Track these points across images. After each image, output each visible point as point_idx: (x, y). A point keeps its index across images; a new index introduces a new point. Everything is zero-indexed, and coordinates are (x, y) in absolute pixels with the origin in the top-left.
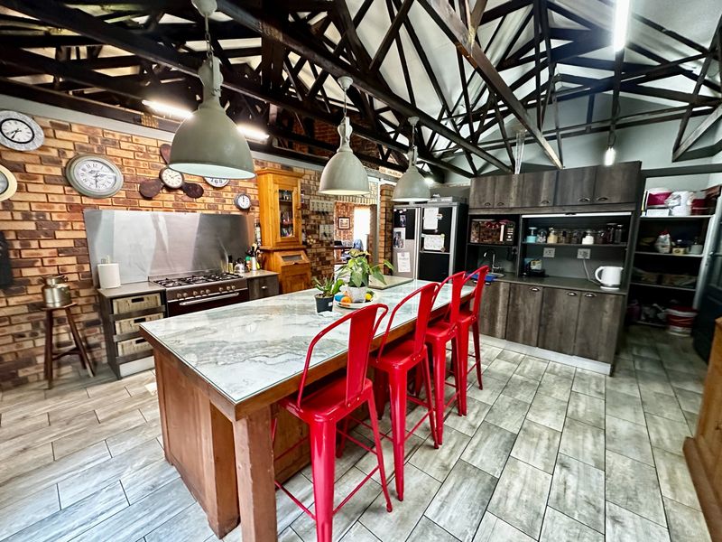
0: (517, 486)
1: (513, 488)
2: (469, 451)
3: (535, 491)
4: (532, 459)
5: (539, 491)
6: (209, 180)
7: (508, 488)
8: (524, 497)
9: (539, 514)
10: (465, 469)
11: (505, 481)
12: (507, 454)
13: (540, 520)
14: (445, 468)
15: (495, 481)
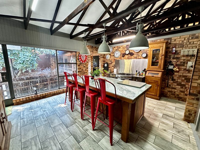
0: (63, 131)
1: (63, 130)
2: (78, 125)
3: (59, 134)
4: (67, 141)
5: (59, 136)
6: (135, 51)
7: (64, 129)
8: (60, 131)
9: (55, 131)
10: (73, 122)
11: (66, 129)
12: (73, 135)
13: (54, 131)
14: (76, 119)
15: (67, 127)
